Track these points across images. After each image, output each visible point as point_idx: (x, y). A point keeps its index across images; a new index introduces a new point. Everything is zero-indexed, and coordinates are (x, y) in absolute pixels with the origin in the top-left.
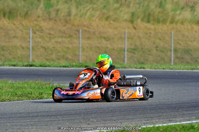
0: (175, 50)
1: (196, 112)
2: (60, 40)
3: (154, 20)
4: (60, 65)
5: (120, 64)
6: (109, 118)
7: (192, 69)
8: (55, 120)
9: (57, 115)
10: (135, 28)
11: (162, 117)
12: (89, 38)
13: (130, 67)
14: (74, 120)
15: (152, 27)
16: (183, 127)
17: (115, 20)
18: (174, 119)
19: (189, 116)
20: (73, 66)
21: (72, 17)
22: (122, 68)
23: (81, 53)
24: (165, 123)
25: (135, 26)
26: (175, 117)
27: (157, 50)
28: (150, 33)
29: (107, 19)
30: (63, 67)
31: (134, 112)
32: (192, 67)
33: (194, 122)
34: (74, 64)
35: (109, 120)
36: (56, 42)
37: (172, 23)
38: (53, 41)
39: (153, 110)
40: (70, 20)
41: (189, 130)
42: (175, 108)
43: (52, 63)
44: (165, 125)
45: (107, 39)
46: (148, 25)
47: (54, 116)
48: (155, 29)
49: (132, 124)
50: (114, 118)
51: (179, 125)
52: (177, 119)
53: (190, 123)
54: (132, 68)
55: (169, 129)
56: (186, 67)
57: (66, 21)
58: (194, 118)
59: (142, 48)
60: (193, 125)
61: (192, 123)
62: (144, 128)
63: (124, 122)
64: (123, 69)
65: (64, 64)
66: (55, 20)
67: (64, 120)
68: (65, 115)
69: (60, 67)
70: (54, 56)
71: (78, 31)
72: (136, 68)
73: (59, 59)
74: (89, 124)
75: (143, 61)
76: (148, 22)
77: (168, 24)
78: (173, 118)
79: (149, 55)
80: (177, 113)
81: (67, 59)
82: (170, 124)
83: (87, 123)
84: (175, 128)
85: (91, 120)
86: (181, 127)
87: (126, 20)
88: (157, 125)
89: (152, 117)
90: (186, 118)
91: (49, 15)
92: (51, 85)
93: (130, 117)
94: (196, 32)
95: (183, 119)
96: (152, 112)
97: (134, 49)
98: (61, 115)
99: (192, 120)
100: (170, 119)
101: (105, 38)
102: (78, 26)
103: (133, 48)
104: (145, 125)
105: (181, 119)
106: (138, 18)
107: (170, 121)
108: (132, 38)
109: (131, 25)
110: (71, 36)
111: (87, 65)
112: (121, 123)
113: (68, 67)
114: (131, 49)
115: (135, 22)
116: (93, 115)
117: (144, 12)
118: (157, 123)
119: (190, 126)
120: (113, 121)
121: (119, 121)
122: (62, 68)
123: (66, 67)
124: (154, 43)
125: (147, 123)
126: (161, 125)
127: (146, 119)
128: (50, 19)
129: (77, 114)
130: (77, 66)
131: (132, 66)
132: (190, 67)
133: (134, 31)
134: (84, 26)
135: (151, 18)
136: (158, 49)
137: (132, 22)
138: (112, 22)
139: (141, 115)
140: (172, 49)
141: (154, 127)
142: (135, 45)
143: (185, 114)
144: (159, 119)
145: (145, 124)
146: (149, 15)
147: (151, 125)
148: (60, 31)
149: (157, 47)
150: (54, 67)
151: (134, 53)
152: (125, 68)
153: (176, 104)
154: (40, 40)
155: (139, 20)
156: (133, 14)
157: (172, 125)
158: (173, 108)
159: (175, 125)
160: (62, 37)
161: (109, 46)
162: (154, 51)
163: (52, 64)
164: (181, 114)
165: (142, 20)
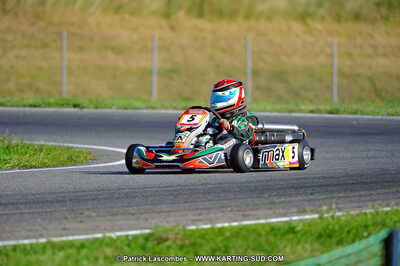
0: (256, 74)
1: (299, 198)
2: (24, 52)
3: (212, 11)
4: (25, 102)
5: (144, 101)
6: (122, 210)
7: (291, 111)
8: (14, 214)
9: (17, 203)
10: (173, 29)
11: (229, 209)
12: (81, 49)
13: (163, 107)
14: (52, 212)
15: (208, 26)
16: (273, 229)
17: (135, 12)
18: (253, 213)
19: (283, 208)
20: (49, 105)
21: (48, 8)
22: (147, 108)
23: (65, 79)
24: (235, 221)
25: (175, 25)
26: (256, 207)
27: (218, 72)
28: (204, 38)
29: (118, 9)
30: (31, 106)
31: (171, 197)
32: (290, 107)
33: (295, 218)
34: (52, 100)
35: (123, 214)
36: (18, 57)
37: (247, 17)
39: (210, 193)
40: (44, 12)
41: (284, 235)
42: (255, 190)
43: (8, 98)
44: (235, 224)
45: (118, 50)
46: (200, 23)
47: (13, 204)
48: (214, 31)
49: (168, 222)
50: (131, 210)
51: (263, 224)
52: (261, 213)
53: (286, 222)
54: (167, 108)
55: (244, 232)
56: (278, 106)
57: (37, 16)
58: (294, 210)
59: (187, 69)
60: (293, 225)
61: (291, 220)
62: (192, 231)
63: (152, 218)
64: (150, 111)
65: (31, 102)
66: (16, 14)
67: (32, 213)
68: (35, 203)
69: (25, 106)
70: (12, 85)
71: (60, 35)
72: (175, 108)
73: (21, 91)
74: (81, 222)
76: (201, 15)
77: (240, 20)
78: (252, 210)
80: (258, 201)
81: (37, 90)
82: (245, 223)
83: (78, 219)
84: (255, 231)
85: (86, 213)
86: (268, 229)
87: (154, 13)
88: (219, 225)
89: (208, 209)
90: (278, 212)
92: (6, 143)
93: (164, 208)
94: (297, 35)
95: (272, 212)
96: (209, 197)
97: (172, 71)
98: (26, 203)
99: (292, 214)
100: (246, 213)
101: (113, 49)
102: (60, 24)
103: (168, 66)
104: (194, 225)
105: (268, 212)
106: (179, 8)
107: (246, 217)
108: (168, 49)
109: (164, 23)
110: (45, 45)
111: (77, 102)
112: (146, 219)
113: (40, 106)
115: (173, 16)
116: (90, 202)
118: (218, 220)
119: (287, 227)
120: (130, 216)
121: (143, 216)
122: (27, 109)
123: (35, 106)
124: (211, 59)
125: (198, 220)
126: (226, 225)
127: (197, 212)
128: (5, 11)
129: (58, 202)
130: (56, 105)
131: (167, 104)
132: (285, 106)
133: (171, 34)
134: (73, 24)
135: (207, 8)
136: (220, 69)
137: (167, 15)
138: (127, 16)
139: (186, 205)
140: (249, 71)
141: (212, 229)
142: (174, 63)
143: (274, 203)
144: (224, 212)
145: (194, 222)
147: (206, 224)
148: (24, 35)
149: (218, 66)
150: (11, 106)
151: (170, 78)
152: (153, 108)
153: (257, 182)
155: (182, 14)
157: (250, 225)
158: (251, 190)
159: (255, 225)
160: (28, 46)
161: (121, 64)
162: (212, 74)
163: (8, 101)
164: (267, 201)
165: (189, 12)
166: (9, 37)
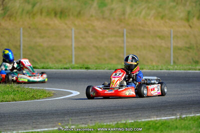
2: (113, 39)
10: (191, 27)
12: (143, 37)
17: (171, 19)
21: (127, 16)
25: (191, 24)
29: (162, 18)
36: (109, 41)
38: (106, 40)
40: (125, 19)
45: (162, 38)
57: (121, 20)
59: (197, 47)
66: (109, 20)
73: (111, 59)
75: (197, 59)
87: (182, 19)
91: (103, 15)
97: (188, 48)
101: (160, 37)
102: (133, 25)
103: (187, 46)
106: (194, 17)
108: (188, 37)
109: (187, 24)
114: (186, 47)
115: (191, 21)
128: (104, 18)
133: (189, 29)
134: (139, 25)
137: (188, 20)
138: (167, 21)
142: (191, 44)
148: (114, 31)
151: (189, 51)
154: (92, 39)
155: (195, 19)
156: (189, 13)
160: (115, 36)
161: (163, 45)
165: (198, 18)
166: (106, 32)
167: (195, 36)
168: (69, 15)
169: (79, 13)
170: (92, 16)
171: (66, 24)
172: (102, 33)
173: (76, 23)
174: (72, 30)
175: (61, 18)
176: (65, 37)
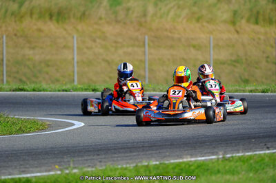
2: (130, 50)
3: (264, 20)
10: (237, 32)
12: (172, 47)
15: (262, 30)
17: (210, 21)
21: (149, 18)
25: (238, 29)
27: (267, 61)
28: (259, 39)
29: (198, 20)
36: (125, 53)
38: (120, 51)
40: (146, 22)
45: (197, 47)
46: (256, 28)
48: (266, 33)
57: (140, 24)
59: (246, 59)
66: (125, 23)
75: (247, 77)
76: (257, 23)
79: (256, 68)
87: (225, 22)
91: (116, 17)
97: (235, 61)
101: (194, 47)
102: (157, 30)
103: (233, 59)
106: (242, 18)
108: (233, 46)
109: (232, 28)
114: (231, 60)
115: (238, 24)
117: (251, 10)
124: (264, 52)
128: (117, 22)
133: (236, 36)
134: (166, 30)
135: (261, 18)
136: (269, 60)
137: (234, 23)
138: (205, 24)
142: (238, 56)
146: (258, 13)
149: (268, 57)
151: (235, 66)
154: (101, 51)
155: (244, 21)
156: (235, 13)
160: (133, 46)
162: (264, 63)
165: (248, 21)
166: (120, 40)
167: (243, 45)
168: (69, 18)
169: (84, 14)
170: (101, 19)
171: (65, 30)
172: (116, 42)
173: (79, 27)
174: (73, 37)
175: (58, 22)
176: (65, 47)
